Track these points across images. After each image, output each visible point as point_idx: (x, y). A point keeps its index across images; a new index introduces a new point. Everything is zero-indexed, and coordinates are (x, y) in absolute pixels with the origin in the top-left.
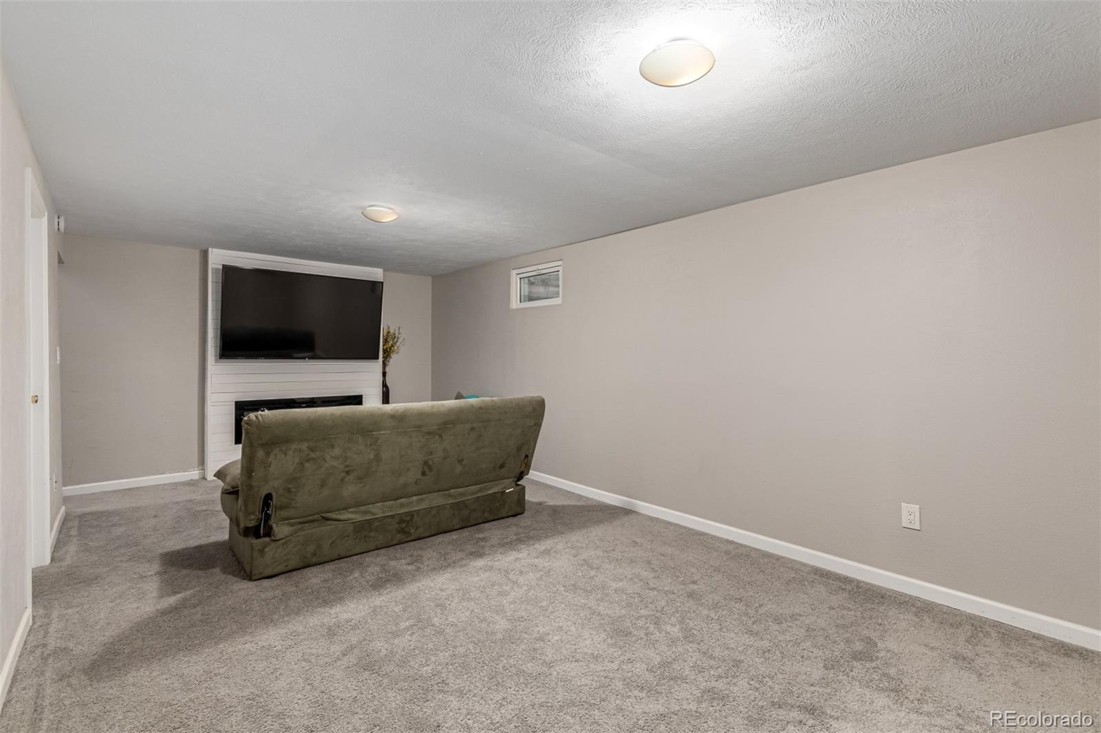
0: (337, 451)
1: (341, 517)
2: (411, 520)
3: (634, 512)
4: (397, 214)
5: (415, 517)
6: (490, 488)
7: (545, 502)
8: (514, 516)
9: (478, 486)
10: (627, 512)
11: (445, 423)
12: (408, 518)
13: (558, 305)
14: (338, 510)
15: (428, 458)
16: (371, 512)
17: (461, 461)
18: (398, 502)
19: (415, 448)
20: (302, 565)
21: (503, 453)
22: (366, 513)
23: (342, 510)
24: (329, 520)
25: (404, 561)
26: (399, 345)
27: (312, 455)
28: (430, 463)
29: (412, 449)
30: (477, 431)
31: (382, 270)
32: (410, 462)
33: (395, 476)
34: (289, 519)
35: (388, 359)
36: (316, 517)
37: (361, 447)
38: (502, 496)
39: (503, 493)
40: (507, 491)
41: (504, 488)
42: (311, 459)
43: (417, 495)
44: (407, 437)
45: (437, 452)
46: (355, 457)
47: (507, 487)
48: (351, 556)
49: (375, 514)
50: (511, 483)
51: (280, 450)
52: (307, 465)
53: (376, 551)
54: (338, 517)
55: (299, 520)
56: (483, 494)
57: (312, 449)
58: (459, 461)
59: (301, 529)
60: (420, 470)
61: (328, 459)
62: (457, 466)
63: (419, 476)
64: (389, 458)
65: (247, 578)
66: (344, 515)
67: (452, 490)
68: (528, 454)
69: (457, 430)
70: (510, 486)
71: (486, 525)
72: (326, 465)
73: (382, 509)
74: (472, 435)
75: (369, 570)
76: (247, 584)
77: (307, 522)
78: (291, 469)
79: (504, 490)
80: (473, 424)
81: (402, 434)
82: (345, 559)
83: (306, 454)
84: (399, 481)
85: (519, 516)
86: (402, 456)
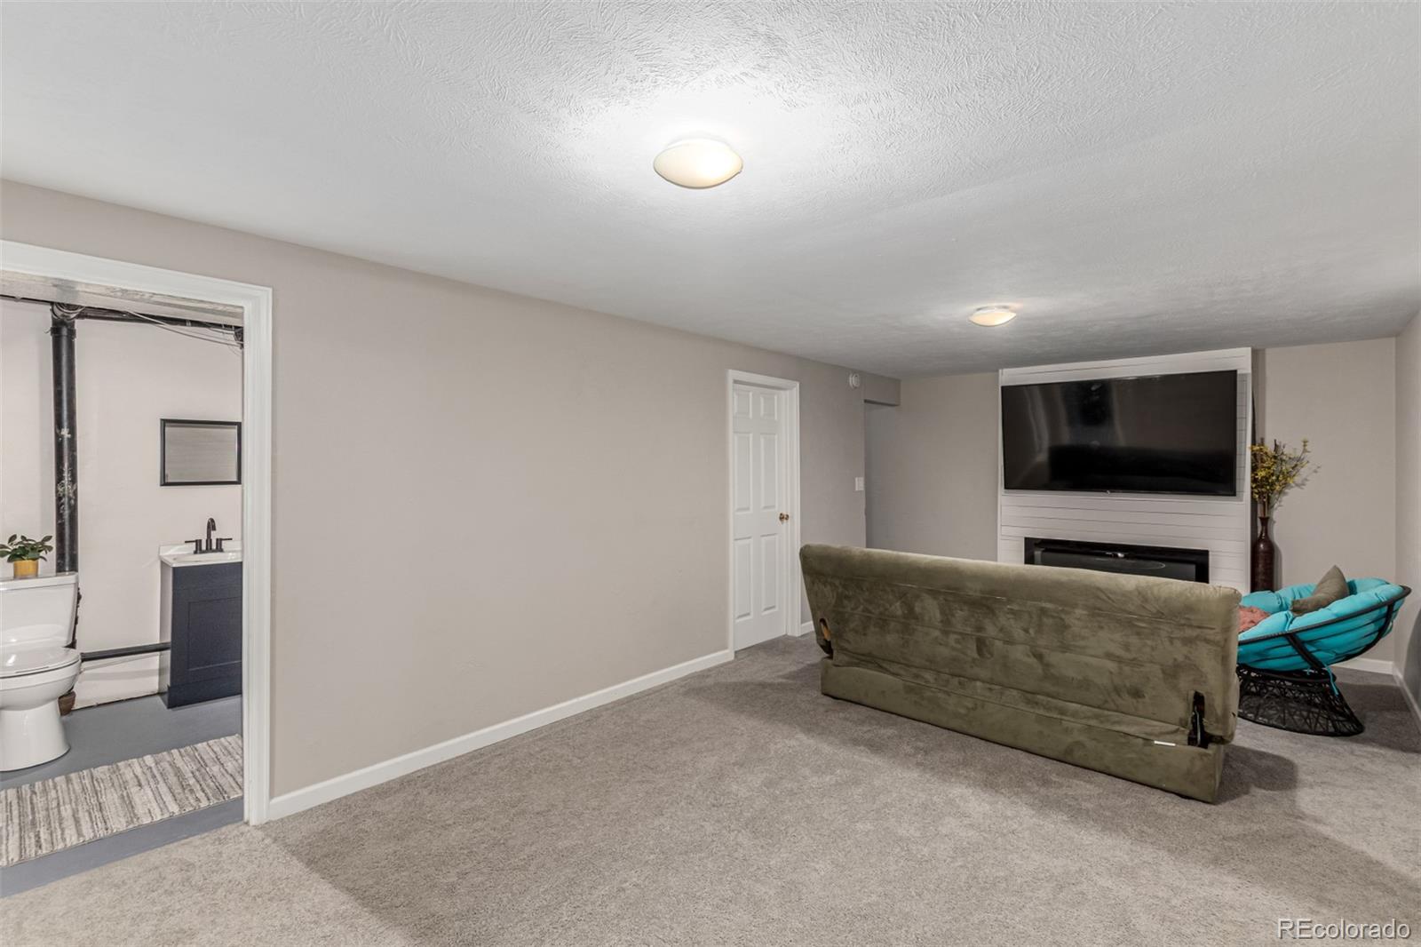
0: (866, 594)
1: (892, 670)
5: (980, 707)
9: (1094, 710)
11: (993, 592)
14: (890, 661)
15: (979, 634)
16: (923, 677)
17: (1039, 657)
18: (956, 679)
19: (957, 615)
20: (856, 700)
21: (1127, 669)
22: (917, 676)
23: (893, 662)
24: (881, 667)
25: (921, 744)
26: (1304, 472)
27: (847, 593)
28: (988, 643)
29: (953, 615)
30: (1053, 617)
31: (1250, 349)
32: (955, 633)
33: (941, 644)
34: (846, 650)
35: (1274, 497)
36: (868, 659)
37: (891, 597)
38: (1145, 745)
39: (1148, 741)
40: (1156, 742)
41: (1151, 734)
42: (847, 597)
43: (983, 682)
44: (941, 598)
45: (991, 630)
46: (887, 606)
47: (1160, 736)
48: (902, 716)
49: (927, 682)
50: (1168, 733)
51: (820, 581)
52: (846, 602)
53: (926, 725)
54: (888, 667)
55: (855, 655)
56: (1101, 726)
57: (845, 587)
58: (1035, 656)
59: (857, 665)
60: (975, 648)
61: (862, 601)
62: (1032, 661)
63: (976, 656)
64: (927, 618)
65: (822, 689)
66: (895, 668)
67: (1038, 696)
68: (1201, 692)
69: (1015, 607)
70: (1168, 737)
71: (1102, 777)
72: (862, 607)
73: (936, 679)
74: (1048, 621)
75: (883, 731)
76: (816, 693)
77: (863, 661)
78: (833, 601)
79: (1151, 738)
80: (1044, 605)
81: (934, 593)
82: (893, 716)
83: (840, 590)
84: (944, 652)
85: (1193, 802)
86: (942, 621)
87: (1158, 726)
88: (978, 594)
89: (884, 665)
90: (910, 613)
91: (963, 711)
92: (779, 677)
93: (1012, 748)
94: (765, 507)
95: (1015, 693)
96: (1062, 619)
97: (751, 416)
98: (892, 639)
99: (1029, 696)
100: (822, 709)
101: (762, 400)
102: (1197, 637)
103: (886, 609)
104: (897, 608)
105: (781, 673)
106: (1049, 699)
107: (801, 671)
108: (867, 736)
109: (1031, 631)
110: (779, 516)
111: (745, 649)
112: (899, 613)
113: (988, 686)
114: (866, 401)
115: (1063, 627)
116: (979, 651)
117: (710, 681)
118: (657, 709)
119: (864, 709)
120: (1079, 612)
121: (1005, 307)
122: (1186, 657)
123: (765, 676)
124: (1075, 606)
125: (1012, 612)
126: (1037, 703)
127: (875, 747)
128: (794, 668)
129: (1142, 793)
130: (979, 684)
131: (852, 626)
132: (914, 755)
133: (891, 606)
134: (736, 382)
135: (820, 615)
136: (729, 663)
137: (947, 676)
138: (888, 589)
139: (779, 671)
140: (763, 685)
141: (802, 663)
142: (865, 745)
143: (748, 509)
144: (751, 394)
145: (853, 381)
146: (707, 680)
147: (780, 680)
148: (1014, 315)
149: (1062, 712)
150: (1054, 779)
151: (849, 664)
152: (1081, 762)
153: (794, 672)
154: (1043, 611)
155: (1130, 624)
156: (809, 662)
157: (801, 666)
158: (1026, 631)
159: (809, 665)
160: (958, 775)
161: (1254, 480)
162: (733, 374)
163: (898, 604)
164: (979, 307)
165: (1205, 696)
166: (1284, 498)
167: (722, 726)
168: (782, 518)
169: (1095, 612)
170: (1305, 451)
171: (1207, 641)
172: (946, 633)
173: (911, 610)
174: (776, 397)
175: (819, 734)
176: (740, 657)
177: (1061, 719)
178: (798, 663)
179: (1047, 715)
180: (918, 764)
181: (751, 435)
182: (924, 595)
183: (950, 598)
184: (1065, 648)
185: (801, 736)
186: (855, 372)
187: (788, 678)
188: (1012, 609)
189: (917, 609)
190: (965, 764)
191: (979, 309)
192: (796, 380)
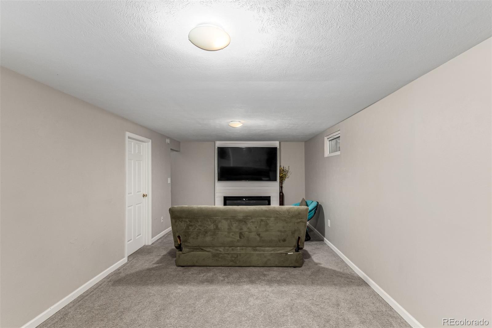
0: (200, 223)
1: (207, 250)
2: (237, 257)
3: (368, 285)
4: (242, 123)
5: (239, 256)
6: (279, 250)
7: (320, 264)
8: (295, 267)
9: (273, 248)
10: (362, 283)
11: (247, 216)
12: (236, 256)
13: (338, 155)
14: (206, 247)
15: (241, 231)
16: (219, 250)
17: (259, 235)
18: (231, 248)
19: (234, 226)
20: (193, 265)
21: (283, 234)
22: (217, 250)
23: (208, 247)
24: (203, 250)
25: (224, 275)
26: (289, 174)
27: (191, 224)
28: (243, 234)
29: (232, 226)
30: (264, 222)
31: (279, 142)
32: (233, 232)
33: (227, 237)
34: (188, 246)
35: (283, 181)
36: (198, 248)
37: (210, 223)
38: (286, 255)
39: (286, 254)
40: (289, 254)
41: (287, 252)
42: (191, 226)
43: (240, 247)
44: (229, 221)
45: (245, 229)
46: (208, 226)
47: (289, 251)
48: (211, 266)
49: (220, 251)
50: (292, 250)
51: (179, 221)
52: (190, 227)
53: (221, 267)
54: (206, 249)
55: (192, 248)
56: (275, 252)
57: (190, 222)
58: (258, 235)
59: (193, 251)
60: (239, 236)
61: (197, 226)
62: (257, 237)
63: (239, 238)
64: (222, 228)
65: (176, 265)
66: (208, 249)
67: (257, 248)
68: (300, 236)
69: (253, 220)
70: (291, 251)
71: (275, 268)
72: (197, 228)
73: (224, 250)
74: (263, 223)
75: (209, 274)
76: (175, 267)
77: (195, 249)
78: (185, 228)
79: (287, 253)
80: (262, 218)
81: (226, 219)
82: (208, 267)
83: (188, 223)
84: (229, 239)
85: (297, 268)
86: (228, 229)
87: (289, 249)
88: (242, 218)
89: (204, 249)
90: (217, 228)
91: (233, 259)
92: (154, 264)
93: (249, 267)
94: (138, 192)
95: (250, 248)
96: (267, 222)
97: (133, 153)
98: (208, 239)
99: (254, 248)
100: (181, 273)
101: (137, 146)
102: (301, 221)
103: (207, 228)
104: (212, 227)
105: (154, 262)
106: (260, 248)
107: (161, 259)
108: (205, 278)
109: (258, 227)
110: (142, 195)
111: (131, 255)
112: (212, 228)
113: (241, 248)
114: (171, 149)
115: (267, 224)
116: (240, 237)
117: (122, 275)
118: (102, 297)
119: (196, 268)
120: (272, 219)
121: (240, 122)
122: (298, 227)
123: (147, 265)
124: (271, 217)
125: (252, 222)
126: (257, 250)
127: (211, 281)
128: (157, 259)
129: (286, 270)
130: (239, 248)
131: (192, 236)
132: (224, 280)
133: (209, 226)
134: (129, 138)
135: (177, 235)
136: (126, 264)
137: (228, 248)
138: (208, 220)
139: (152, 261)
140: (149, 270)
141: (160, 255)
142: (207, 282)
143: (131, 193)
144: (133, 143)
145: (168, 141)
146: (120, 275)
147: (155, 265)
148: (242, 124)
149: (264, 251)
150: (266, 273)
151: (189, 252)
152: (269, 265)
153: (159, 260)
154: (262, 220)
155: (285, 220)
156: (162, 255)
157: (160, 257)
158: (256, 227)
159: (163, 256)
160: (242, 282)
161: (280, 177)
162: (128, 134)
163: (212, 225)
164: (232, 120)
165: (301, 238)
166: (285, 181)
167: (142, 295)
168: (144, 196)
169: (276, 218)
170: (289, 169)
171: (303, 222)
172: (229, 233)
173: (217, 227)
174: (142, 145)
175: (187, 283)
176: (130, 260)
177: (263, 254)
178: (158, 256)
179: (260, 253)
180: (228, 283)
181: (133, 161)
182: (223, 220)
183: (232, 220)
184: (267, 231)
185: (179, 287)
186: (168, 138)
187: (158, 264)
188: (252, 221)
189: (219, 226)
190: (240, 277)
191: (232, 121)
192: (150, 139)
